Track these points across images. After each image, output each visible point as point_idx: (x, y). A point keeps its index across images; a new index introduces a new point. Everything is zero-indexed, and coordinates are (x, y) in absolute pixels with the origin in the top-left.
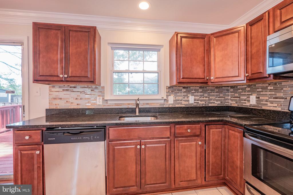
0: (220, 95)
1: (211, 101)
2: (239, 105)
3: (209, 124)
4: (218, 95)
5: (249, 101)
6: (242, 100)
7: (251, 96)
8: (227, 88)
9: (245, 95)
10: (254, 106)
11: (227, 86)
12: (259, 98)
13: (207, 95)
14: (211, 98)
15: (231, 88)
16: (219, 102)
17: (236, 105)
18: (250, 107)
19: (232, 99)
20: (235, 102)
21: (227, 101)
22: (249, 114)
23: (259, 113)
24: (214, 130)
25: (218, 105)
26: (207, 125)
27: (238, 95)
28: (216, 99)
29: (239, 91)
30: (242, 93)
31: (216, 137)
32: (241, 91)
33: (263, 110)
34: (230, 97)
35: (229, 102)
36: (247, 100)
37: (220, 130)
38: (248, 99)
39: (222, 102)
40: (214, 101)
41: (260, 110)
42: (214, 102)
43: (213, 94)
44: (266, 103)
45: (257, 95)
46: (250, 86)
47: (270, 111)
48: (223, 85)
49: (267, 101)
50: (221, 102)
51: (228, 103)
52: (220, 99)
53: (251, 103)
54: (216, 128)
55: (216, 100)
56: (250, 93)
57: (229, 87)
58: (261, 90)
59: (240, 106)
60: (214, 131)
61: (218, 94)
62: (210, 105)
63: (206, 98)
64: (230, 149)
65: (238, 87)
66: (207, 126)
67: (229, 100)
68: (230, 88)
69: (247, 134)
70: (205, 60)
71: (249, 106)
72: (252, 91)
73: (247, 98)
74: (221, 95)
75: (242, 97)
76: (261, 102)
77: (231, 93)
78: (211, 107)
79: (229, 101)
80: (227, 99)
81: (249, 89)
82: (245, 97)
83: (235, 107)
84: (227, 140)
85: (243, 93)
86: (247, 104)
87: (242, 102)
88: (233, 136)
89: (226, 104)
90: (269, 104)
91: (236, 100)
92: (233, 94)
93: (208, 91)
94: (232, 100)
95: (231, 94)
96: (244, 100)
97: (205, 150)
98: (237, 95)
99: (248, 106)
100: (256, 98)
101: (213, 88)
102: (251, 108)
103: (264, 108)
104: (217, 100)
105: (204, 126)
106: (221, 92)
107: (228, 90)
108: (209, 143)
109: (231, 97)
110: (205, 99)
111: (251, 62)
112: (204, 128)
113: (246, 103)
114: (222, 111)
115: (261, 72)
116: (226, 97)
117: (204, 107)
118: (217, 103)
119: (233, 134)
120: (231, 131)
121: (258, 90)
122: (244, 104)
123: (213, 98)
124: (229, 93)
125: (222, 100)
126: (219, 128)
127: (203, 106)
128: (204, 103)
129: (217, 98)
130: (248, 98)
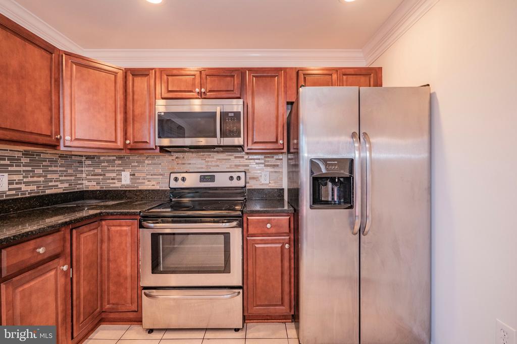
0: (67, 171)
1: (50, 184)
2: (103, 188)
3: (78, 226)
4: (64, 171)
5: (120, 180)
6: (109, 179)
7: (123, 173)
8: (79, 158)
9: (114, 170)
10: (127, 186)
11: (79, 156)
12: (134, 175)
13: (40, 171)
14: (49, 176)
15: (86, 158)
16: (66, 185)
17: (98, 188)
18: (121, 189)
19: (88, 177)
20: (95, 183)
21: (79, 182)
22: (122, 199)
23: (136, 195)
24: (86, 234)
25: (63, 190)
26: (75, 228)
27: (102, 171)
28: (61, 178)
29: (103, 164)
30: (108, 168)
31: (90, 246)
32: (106, 164)
33: (140, 191)
34: (84, 175)
35: (83, 184)
36: (117, 179)
37: (95, 231)
38: (118, 177)
39: (72, 185)
40: (56, 183)
41: (137, 191)
42: (57, 186)
43: (54, 169)
44: (143, 181)
45: (132, 171)
46: (122, 158)
47: (149, 190)
48: (73, 153)
49: (144, 179)
50: (69, 185)
51: (81, 186)
52: (68, 178)
53: (124, 182)
54: (90, 230)
55: (60, 181)
56: (122, 168)
57: (82, 156)
58: (137, 164)
59: (105, 189)
60: (86, 237)
61: (64, 169)
62: (48, 192)
63: (39, 177)
64: (111, 258)
65: (102, 158)
66: (74, 231)
67: (83, 180)
68: (84, 158)
69: (145, 224)
70: (51, 99)
71: (120, 187)
72: (125, 165)
73: (117, 175)
74: (70, 171)
75: (108, 175)
76: (138, 181)
77: (87, 167)
78: (52, 195)
79: (84, 182)
80: (80, 179)
81: (120, 162)
82: (114, 175)
83: (97, 191)
84: (105, 246)
85: (111, 168)
86: (116, 185)
87: (108, 181)
88: (118, 235)
89: (78, 188)
90: (147, 183)
91: (97, 179)
92: (92, 169)
93: (44, 163)
94: (90, 180)
95: (87, 169)
96: (112, 179)
97: (72, 279)
98: (99, 171)
99: (118, 187)
100: (131, 175)
101: (55, 158)
102: (124, 190)
103: (140, 188)
104: (62, 182)
105: (68, 231)
106: (69, 166)
107: (80, 162)
108: (78, 261)
109: (87, 175)
110: (35, 179)
111: (133, 125)
112: (68, 237)
113: (115, 183)
114: (73, 201)
115: (146, 142)
116: (79, 176)
117: (34, 197)
118: (61, 187)
119: (117, 231)
120: (113, 228)
121: (133, 164)
122: (111, 185)
123: (55, 176)
124: (82, 167)
125: (71, 180)
126: (94, 229)
127: (32, 195)
128: (34, 188)
129: (62, 176)
130: (119, 175)
